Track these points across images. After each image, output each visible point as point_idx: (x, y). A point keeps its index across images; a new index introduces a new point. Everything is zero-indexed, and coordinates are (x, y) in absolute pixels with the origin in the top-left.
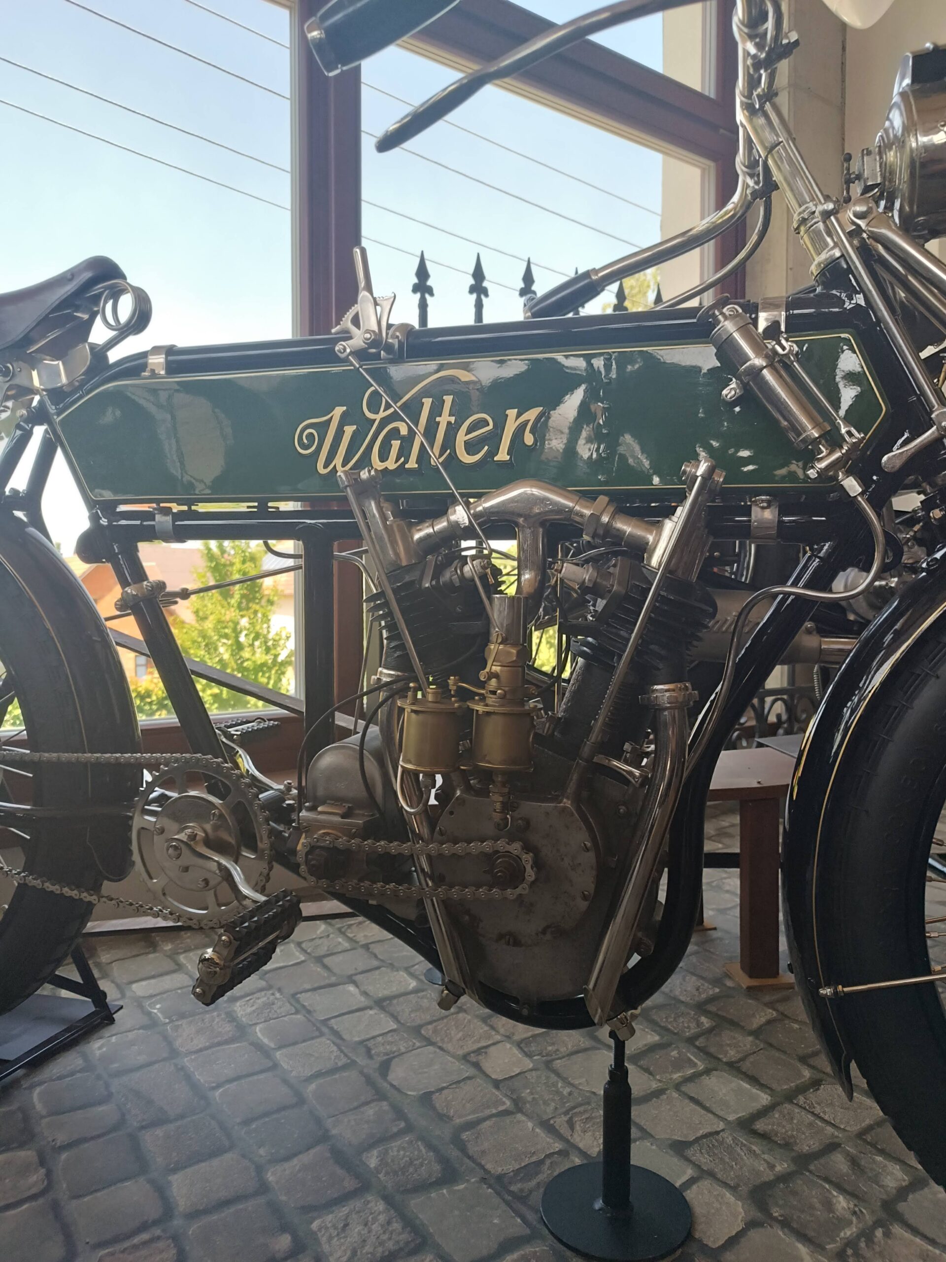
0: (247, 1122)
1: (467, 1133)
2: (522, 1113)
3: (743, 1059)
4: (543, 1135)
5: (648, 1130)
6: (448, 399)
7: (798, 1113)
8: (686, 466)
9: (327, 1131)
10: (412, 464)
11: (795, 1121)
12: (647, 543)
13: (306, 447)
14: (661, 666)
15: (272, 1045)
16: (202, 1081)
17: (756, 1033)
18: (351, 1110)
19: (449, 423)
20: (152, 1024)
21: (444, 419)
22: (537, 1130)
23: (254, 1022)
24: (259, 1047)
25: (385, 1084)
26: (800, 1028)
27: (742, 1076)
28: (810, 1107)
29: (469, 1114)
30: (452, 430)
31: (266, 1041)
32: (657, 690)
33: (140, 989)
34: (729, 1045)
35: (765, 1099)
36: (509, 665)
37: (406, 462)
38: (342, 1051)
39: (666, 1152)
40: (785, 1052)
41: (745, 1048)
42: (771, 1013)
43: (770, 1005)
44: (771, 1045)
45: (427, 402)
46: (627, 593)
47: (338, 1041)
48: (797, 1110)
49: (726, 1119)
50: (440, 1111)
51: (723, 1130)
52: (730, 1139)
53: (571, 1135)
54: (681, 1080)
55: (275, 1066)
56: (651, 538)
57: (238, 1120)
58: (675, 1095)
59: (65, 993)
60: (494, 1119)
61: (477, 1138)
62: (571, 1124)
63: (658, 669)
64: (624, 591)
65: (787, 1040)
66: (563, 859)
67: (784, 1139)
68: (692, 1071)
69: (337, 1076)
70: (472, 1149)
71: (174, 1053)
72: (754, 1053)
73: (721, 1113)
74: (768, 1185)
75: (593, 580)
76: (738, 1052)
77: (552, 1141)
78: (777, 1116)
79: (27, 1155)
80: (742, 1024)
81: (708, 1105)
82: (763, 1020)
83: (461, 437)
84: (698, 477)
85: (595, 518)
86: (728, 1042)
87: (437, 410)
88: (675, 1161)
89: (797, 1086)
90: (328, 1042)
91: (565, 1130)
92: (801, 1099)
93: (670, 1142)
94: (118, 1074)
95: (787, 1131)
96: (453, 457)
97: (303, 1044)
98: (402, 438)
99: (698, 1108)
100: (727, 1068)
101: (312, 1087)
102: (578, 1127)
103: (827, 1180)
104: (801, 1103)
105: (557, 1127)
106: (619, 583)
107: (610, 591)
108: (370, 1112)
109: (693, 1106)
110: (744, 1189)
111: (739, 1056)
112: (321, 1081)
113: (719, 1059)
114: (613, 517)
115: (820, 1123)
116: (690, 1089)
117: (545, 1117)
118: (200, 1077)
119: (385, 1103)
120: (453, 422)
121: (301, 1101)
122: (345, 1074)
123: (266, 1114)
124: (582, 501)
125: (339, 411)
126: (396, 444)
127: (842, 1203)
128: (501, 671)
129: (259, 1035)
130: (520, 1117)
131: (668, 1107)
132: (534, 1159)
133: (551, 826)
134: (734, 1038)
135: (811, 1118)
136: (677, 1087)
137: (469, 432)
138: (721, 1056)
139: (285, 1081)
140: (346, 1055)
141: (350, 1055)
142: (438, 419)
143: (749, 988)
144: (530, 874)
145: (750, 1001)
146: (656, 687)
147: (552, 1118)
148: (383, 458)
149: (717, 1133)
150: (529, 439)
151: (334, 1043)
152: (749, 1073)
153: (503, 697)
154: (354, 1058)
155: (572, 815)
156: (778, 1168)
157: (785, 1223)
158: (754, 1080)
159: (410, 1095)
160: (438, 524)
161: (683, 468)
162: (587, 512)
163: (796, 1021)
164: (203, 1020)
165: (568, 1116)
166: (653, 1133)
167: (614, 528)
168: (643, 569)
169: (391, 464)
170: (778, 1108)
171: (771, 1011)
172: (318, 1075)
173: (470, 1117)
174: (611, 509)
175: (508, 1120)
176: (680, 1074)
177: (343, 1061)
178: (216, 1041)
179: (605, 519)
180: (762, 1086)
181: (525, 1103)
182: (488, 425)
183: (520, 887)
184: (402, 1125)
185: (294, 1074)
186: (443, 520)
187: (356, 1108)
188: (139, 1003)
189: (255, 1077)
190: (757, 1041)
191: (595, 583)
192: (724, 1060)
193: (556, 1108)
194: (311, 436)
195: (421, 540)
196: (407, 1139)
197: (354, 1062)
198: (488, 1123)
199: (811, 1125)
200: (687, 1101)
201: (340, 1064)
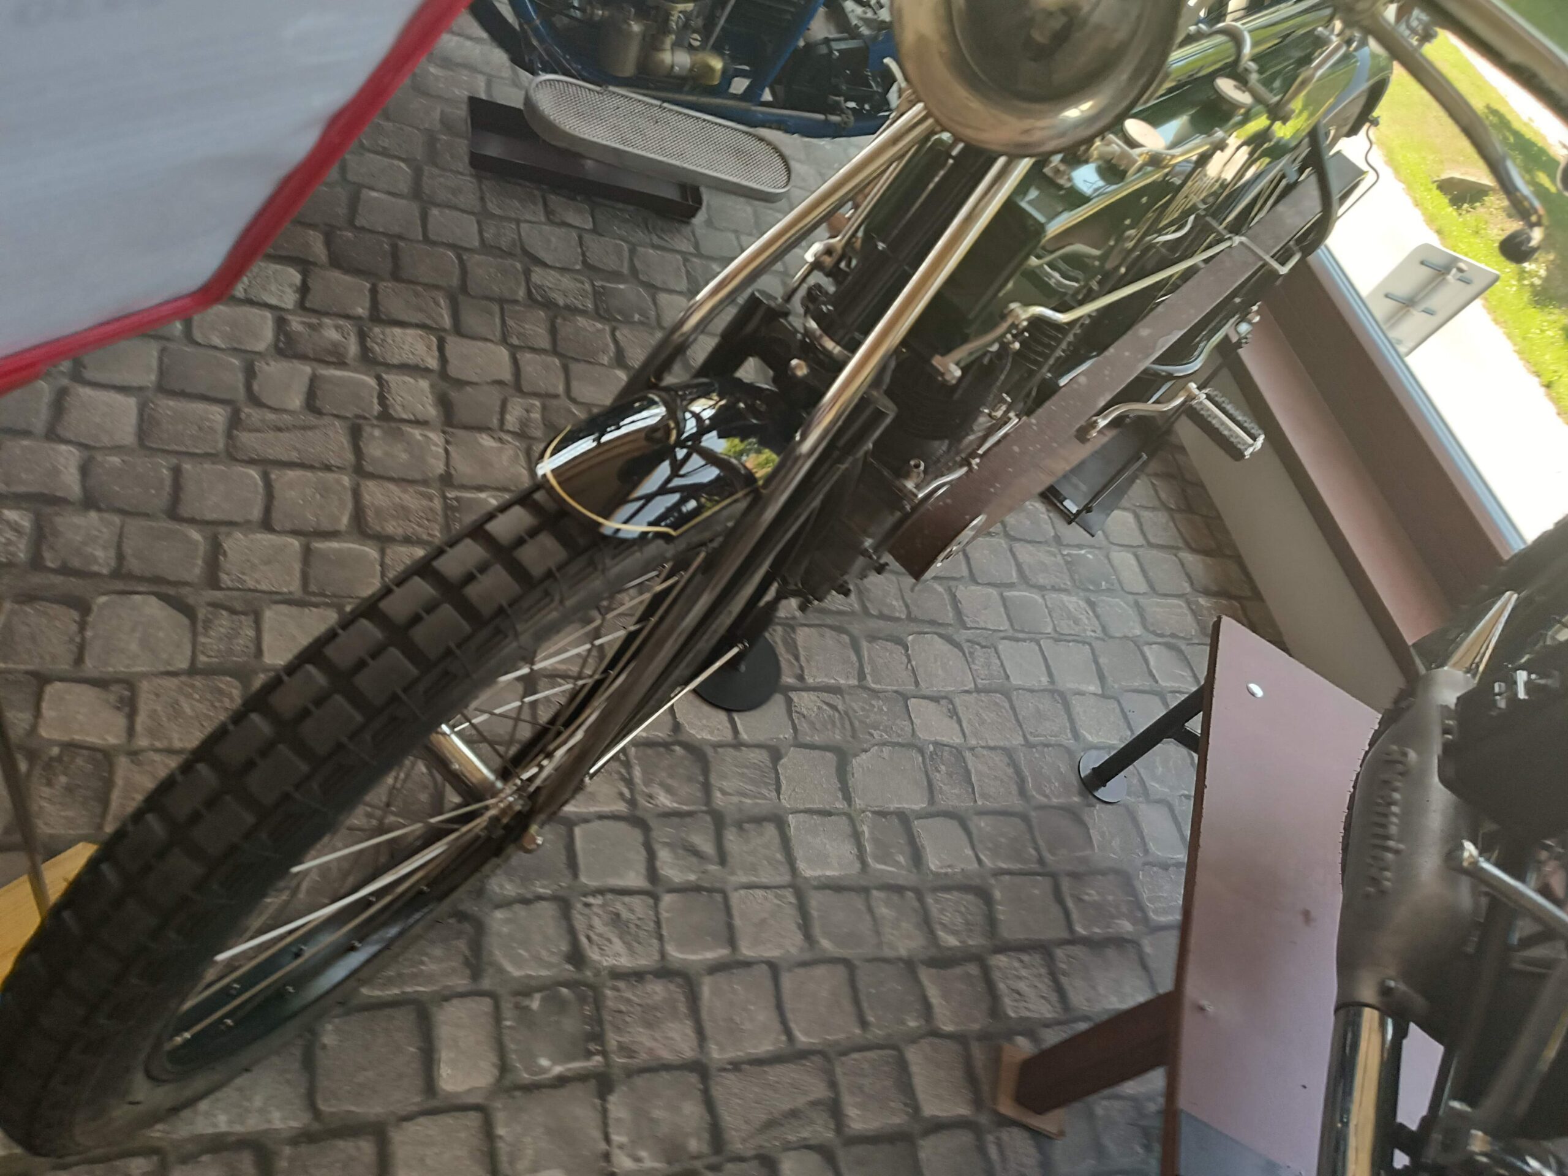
1: (848, 640)
5: (803, 750)
15: (1008, 594)
18: (903, 597)
20: (1062, 543)
24: (1009, 586)
25: (928, 630)
31: (1016, 593)
33: (1124, 556)
34: (898, 920)
35: (804, 869)
38: (985, 629)
39: (772, 739)
40: (869, 961)
41: (888, 930)
42: (943, 1022)
43: (962, 1040)
44: (884, 961)
47: (1002, 635)
48: (778, 880)
49: (792, 814)
50: (880, 641)
51: (779, 799)
52: (768, 797)
53: (819, 697)
54: (859, 829)
55: (976, 583)
58: (839, 806)
61: (841, 644)
62: (834, 708)
65: (890, 986)
68: (868, 849)
69: (949, 607)
70: (828, 633)
72: (878, 933)
73: (800, 816)
74: (706, 771)
76: (884, 918)
77: (817, 681)
78: (779, 856)
80: (933, 971)
81: (815, 817)
82: (933, 1001)
86: (904, 925)
88: (761, 737)
89: (810, 914)
90: (1003, 629)
91: (826, 697)
92: (791, 897)
93: (782, 752)
95: (756, 843)
97: (1003, 613)
99: (816, 807)
100: (863, 883)
101: (941, 590)
102: (827, 708)
103: (690, 814)
104: (786, 894)
105: (832, 695)
108: (896, 603)
109: (820, 806)
110: (710, 752)
111: (876, 910)
112: (947, 597)
113: (878, 889)
115: (754, 879)
116: (842, 825)
117: (847, 697)
119: (903, 616)
122: (951, 614)
127: (665, 800)
129: (1027, 594)
130: (854, 682)
131: (825, 786)
132: (802, 658)
134: (909, 937)
136: (848, 817)
138: (881, 895)
139: (955, 580)
140: (978, 628)
147: (845, 701)
149: (778, 792)
152: (848, 896)
154: (972, 631)
156: (718, 794)
157: (666, 745)
158: (836, 887)
159: (908, 636)
165: (842, 712)
166: (800, 752)
170: (788, 867)
173: (866, 653)
175: (854, 673)
176: (867, 835)
178: (1025, 567)
180: (824, 886)
181: (870, 696)
185: (962, 588)
187: (904, 600)
188: (1098, 548)
190: (896, 954)
192: (875, 893)
193: (855, 711)
200: (827, 807)
201: (966, 619)
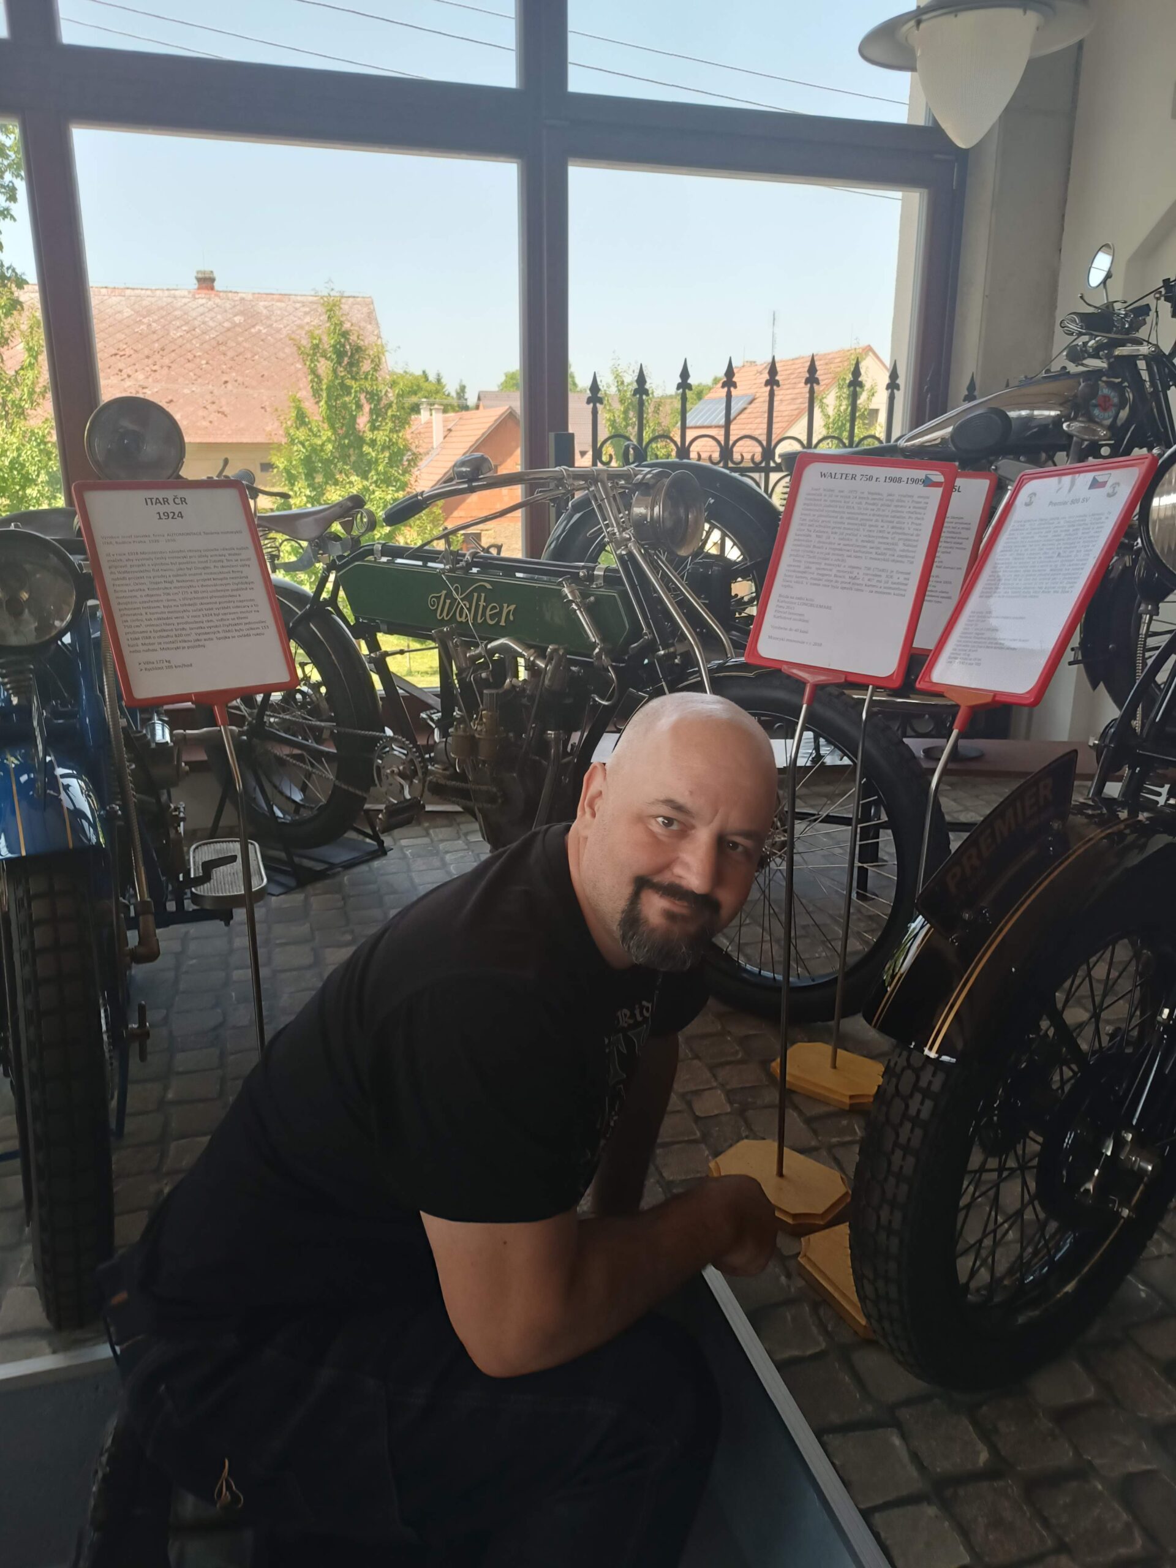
6: (483, 595)
13: (433, 606)
19: (483, 605)
20: (405, 857)
21: (482, 603)
30: (485, 608)
33: (404, 842)
36: (489, 719)
45: (476, 595)
59: (368, 840)
71: (409, 870)
79: (338, 896)
83: (488, 613)
85: (528, 658)
87: (479, 599)
94: (382, 875)
96: (485, 619)
118: (417, 881)
120: (485, 605)
124: (525, 649)
125: (444, 592)
137: (490, 610)
148: (461, 616)
150: (511, 618)
153: (486, 732)
155: (517, 779)
162: (526, 654)
167: (536, 663)
169: (464, 619)
174: (535, 654)
182: (497, 609)
188: (402, 848)
194: (434, 602)
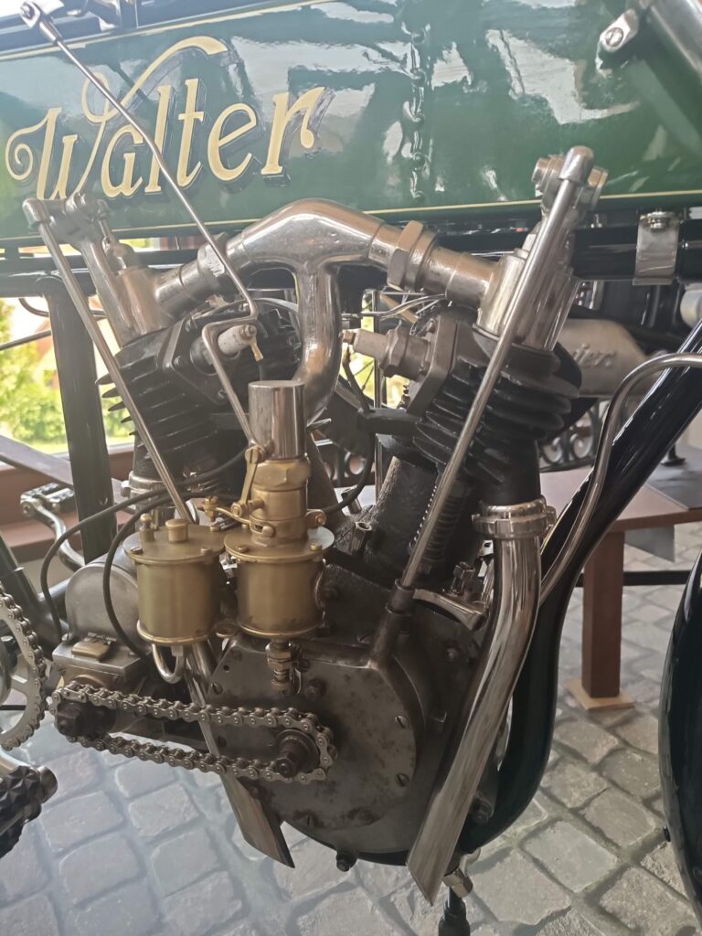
0: (82, 905)
1: (304, 917)
2: (363, 886)
3: (587, 804)
4: (381, 919)
5: (491, 909)
6: (192, 85)
7: (647, 880)
8: (543, 165)
9: (161, 916)
10: (153, 188)
11: (644, 894)
12: (481, 294)
14: (501, 479)
15: (127, 794)
16: (50, 844)
17: (599, 768)
18: (190, 884)
19: (197, 121)
21: (189, 117)
22: (377, 912)
23: (114, 763)
24: (113, 796)
25: (230, 848)
26: (642, 760)
27: (586, 827)
28: (658, 872)
29: (308, 889)
30: (201, 131)
31: (121, 788)
32: (496, 513)
34: (573, 785)
35: (611, 861)
36: (278, 489)
37: (145, 184)
38: (192, 801)
40: (628, 793)
41: (589, 789)
42: (613, 742)
43: (612, 730)
44: (614, 784)
45: (165, 92)
46: (449, 375)
47: (190, 788)
48: (646, 877)
49: (572, 892)
50: (280, 884)
51: (569, 908)
52: (577, 921)
53: (411, 919)
54: (525, 834)
55: (125, 823)
56: (486, 285)
57: (75, 901)
58: (519, 857)
60: (333, 896)
61: (314, 923)
63: (497, 483)
64: (446, 373)
65: (630, 776)
66: (371, 735)
67: (634, 921)
68: (537, 822)
69: (182, 837)
72: (599, 794)
73: (566, 883)
75: (401, 355)
76: (582, 794)
77: (391, 928)
78: (625, 885)
80: (584, 755)
81: (553, 871)
82: (605, 750)
83: (214, 143)
84: (562, 180)
85: (403, 256)
86: (572, 781)
87: (178, 104)
89: (643, 842)
90: (181, 788)
91: (404, 912)
92: (648, 861)
93: (514, 927)
95: (636, 909)
96: (206, 170)
97: (158, 792)
98: (136, 149)
99: (543, 876)
100: (571, 816)
101: (156, 852)
102: (418, 908)
104: (649, 866)
105: (397, 907)
106: (438, 361)
107: (424, 373)
108: (208, 886)
109: (537, 871)
111: (583, 799)
112: (165, 843)
113: (563, 805)
114: (428, 254)
115: (670, 896)
116: (533, 847)
117: (386, 892)
119: (225, 874)
120: (201, 119)
121: (142, 873)
122: (191, 833)
123: (105, 892)
124: (383, 231)
125: (53, 114)
126: (130, 158)
128: (268, 497)
129: (117, 781)
130: (360, 892)
131: (512, 875)
133: (353, 694)
134: (578, 775)
135: (661, 888)
136: (521, 846)
137: (224, 133)
138: (565, 800)
139: (131, 844)
140: (196, 807)
141: (200, 806)
142: (181, 117)
143: (592, 710)
144: (326, 759)
145: (592, 725)
146: (495, 508)
147: (394, 892)
149: (563, 912)
150: (307, 140)
151: (186, 791)
152: (595, 823)
153: (273, 535)
154: (203, 810)
155: (381, 681)
158: (598, 832)
159: (252, 861)
160: (186, 272)
161: (537, 168)
162: (391, 248)
163: (639, 751)
164: (68, 761)
165: (410, 890)
166: (496, 913)
167: (432, 271)
168: (475, 335)
169: (126, 189)
170: (626, 874)
171: (612, 737)
172: (166, 834)
173: (309, 893)
174: (427, 240)
175: (347, 895)
176: (524, 827)
177: (194, 814)
178: (75, 789)
179: (417, 258)
180: (608, 842)
181: (366, 873)
182: (249, 121)
183: (315, 771)
184: (239, 905)
185: (142, 833)
186: (193, 266)
187: (195, 882)
189: (102, 839)
190: (601, 779)
191: (403, 360)
192: (569, 806)
193: (398, 879)
194: (23, 154)
195: (166, 297)
196: (241, 927)
197: (202, 816)
198: (326, 902)
199: (661, 899)
200: (531, 865)
201: (188, 819)
